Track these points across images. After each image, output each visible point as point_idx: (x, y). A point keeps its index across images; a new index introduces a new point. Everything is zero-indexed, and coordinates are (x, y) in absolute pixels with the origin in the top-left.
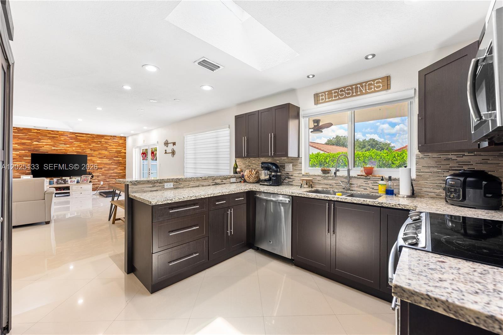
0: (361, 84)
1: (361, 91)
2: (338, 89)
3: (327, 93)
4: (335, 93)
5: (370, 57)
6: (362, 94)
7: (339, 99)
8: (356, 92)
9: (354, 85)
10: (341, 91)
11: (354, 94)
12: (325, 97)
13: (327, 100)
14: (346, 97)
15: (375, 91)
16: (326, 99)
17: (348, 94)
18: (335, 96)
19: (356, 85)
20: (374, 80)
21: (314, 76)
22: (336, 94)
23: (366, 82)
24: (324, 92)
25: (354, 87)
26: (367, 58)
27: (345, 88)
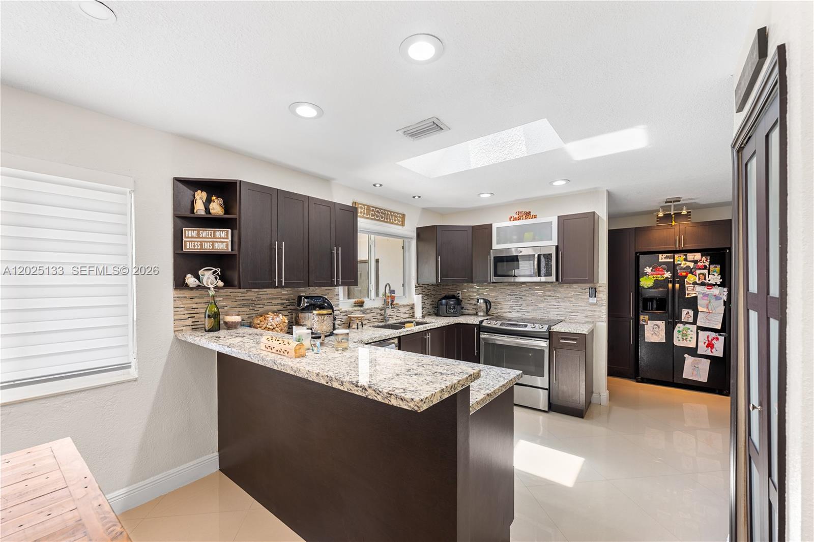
0: (391, 212)
1: (390, 219)
2: (376, 208)
3: (366, 207)
4: (373, 211)
5: (417, 197)
6: (390, 223)
7: (375, 219)
8: (387, 219)
9: (386, 210)
10: (378, 212)
11: (386, 220)
12: (364, 211)
13: (365, 216)
14: (379, 220)
15: (397, 224)
16: (364, 213)
17: (382, 217)
18: (372, 215)
19: (388, 211)
20: (398, 213)
21: (381, 185)
22: (373, 213)
23: (394, 213)
24: (364, 205)
25: (386, 212)
26: (414, 197)
27: (381, 209)
